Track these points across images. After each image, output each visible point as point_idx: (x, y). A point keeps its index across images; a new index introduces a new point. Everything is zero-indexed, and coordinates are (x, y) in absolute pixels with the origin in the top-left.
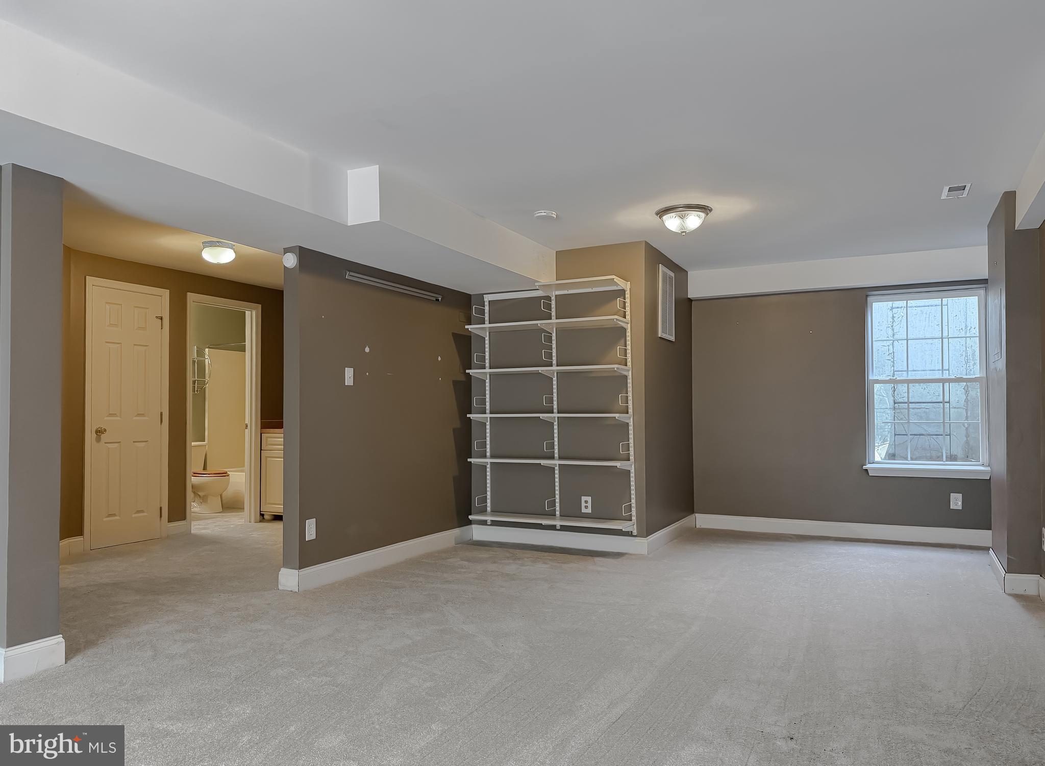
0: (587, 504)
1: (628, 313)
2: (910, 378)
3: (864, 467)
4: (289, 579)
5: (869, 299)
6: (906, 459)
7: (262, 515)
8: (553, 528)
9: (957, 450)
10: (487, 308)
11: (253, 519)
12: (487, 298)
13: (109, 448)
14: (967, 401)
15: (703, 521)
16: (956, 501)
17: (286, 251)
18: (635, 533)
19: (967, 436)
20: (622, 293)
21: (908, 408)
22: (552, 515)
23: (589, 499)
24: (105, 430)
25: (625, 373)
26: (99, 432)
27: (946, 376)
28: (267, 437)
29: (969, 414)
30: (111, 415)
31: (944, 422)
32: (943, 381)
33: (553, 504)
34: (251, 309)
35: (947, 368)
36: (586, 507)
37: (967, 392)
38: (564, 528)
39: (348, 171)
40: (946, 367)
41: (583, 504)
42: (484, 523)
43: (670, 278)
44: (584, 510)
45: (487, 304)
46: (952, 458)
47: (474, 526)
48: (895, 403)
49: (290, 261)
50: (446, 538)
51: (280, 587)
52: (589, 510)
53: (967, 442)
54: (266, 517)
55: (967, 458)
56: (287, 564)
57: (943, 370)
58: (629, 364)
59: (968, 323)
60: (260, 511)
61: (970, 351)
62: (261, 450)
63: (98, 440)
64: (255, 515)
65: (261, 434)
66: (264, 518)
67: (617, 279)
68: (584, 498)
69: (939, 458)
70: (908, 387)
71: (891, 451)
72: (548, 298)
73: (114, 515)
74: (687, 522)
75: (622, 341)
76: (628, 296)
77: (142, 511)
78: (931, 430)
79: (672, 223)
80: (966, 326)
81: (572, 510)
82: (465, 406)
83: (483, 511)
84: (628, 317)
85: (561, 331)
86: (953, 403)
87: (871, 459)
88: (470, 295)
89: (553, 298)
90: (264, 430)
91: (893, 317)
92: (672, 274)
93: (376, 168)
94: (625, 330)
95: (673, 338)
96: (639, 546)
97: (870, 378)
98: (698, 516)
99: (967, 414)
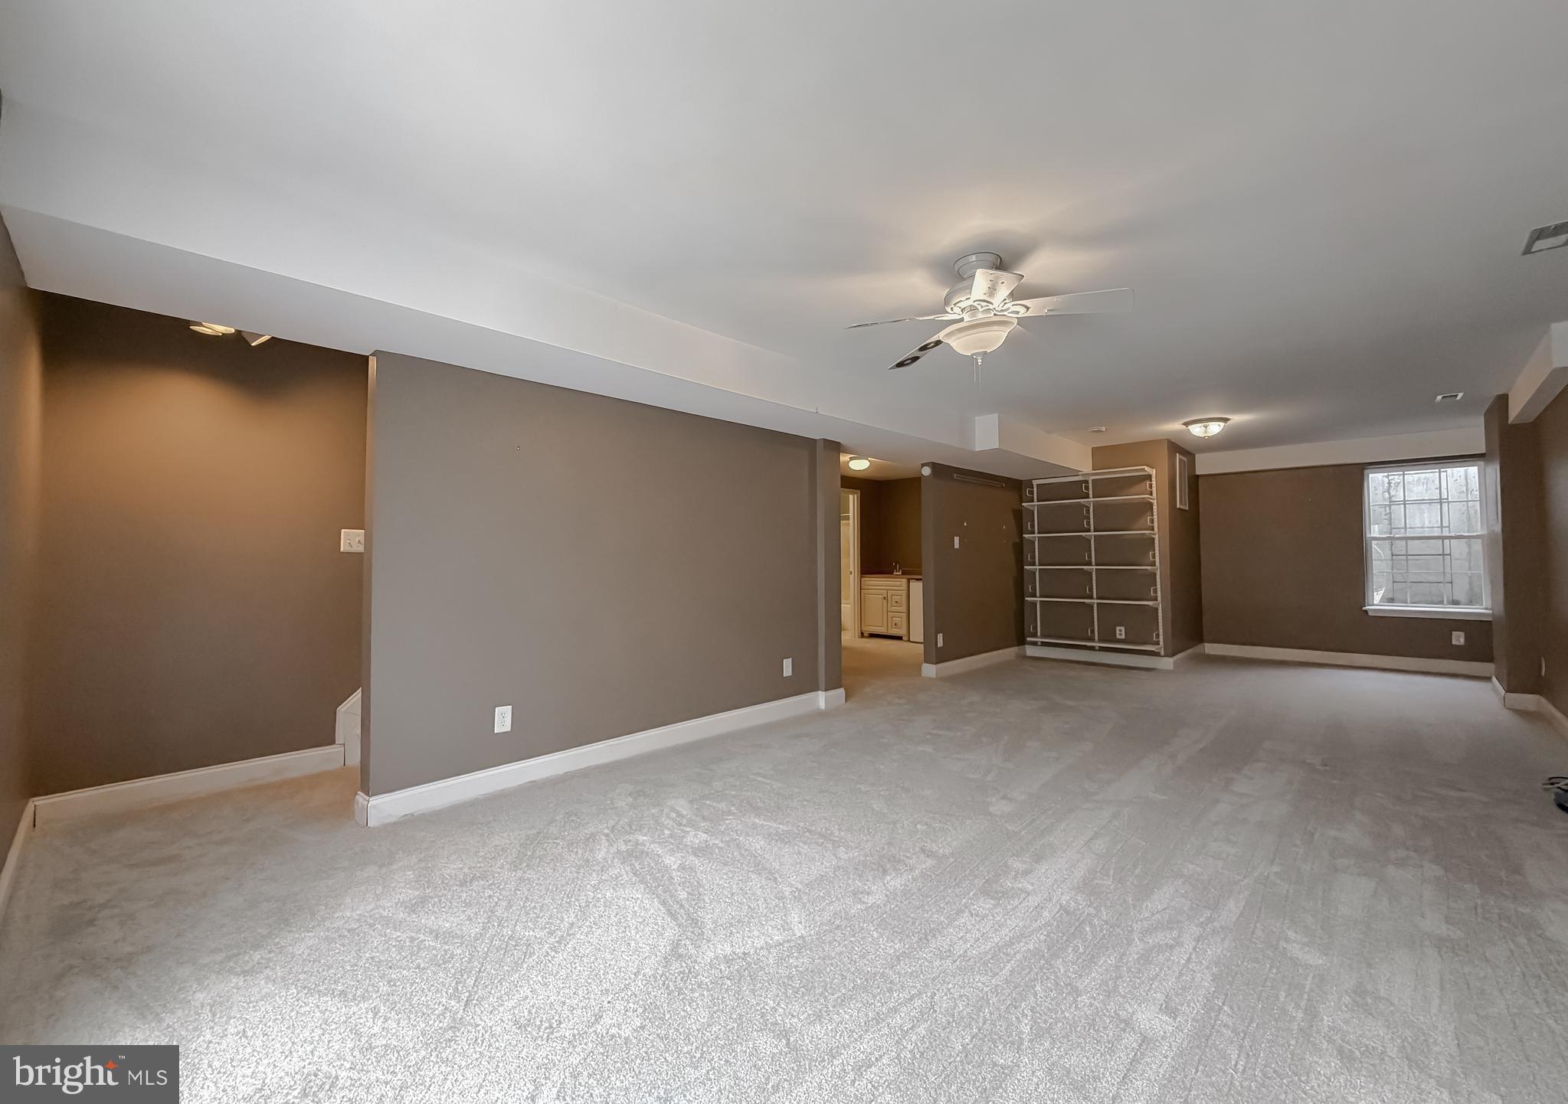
0: (1121, 632)
1: (1154, 492)
2: (1408, 535)
3: (1364, 608)
4: (930, 670)
5: (1366, 472)
6: (1406, 602)
7: (862, 634)
8: (1092, 648)
9: (1459, 595)
10: (1035, 489)
11: (856, 636)
12: (1035, 483)
14: (1469, 553)
15: (1211, 648)
16: (1459, 639)
17: (923, 465)
18: (1162, 653)
19: (1471, 583)
20: (1149, 477)
21: (1407, 560)
22: (1092, 639)
23: (1123, 628)
25: (1154, 536)
27: (1446, 533)
28: (865, 580)
29: (1472, 565)
31: (1444, 573)
32: (1443, 538)
33: (1093, 632)
34: (853, 494)
35: (1447, 525)
36: (1120, 634)
37: (1469, 546)
38: (1102, 649)
39: (976, 418)
40: (1445, 524)
41: (1118, 632)
42: (1034, 644)
43: (1185, 462)
44: (1118, 637)
45: (1035, 486)
46: (1455, 603)
47: (1027, 646)
48: (1393, 555)
49: (926, 471)
50: (1009, 653)
51: (923, 675)
52: (1123, 637)
53: (1471, 589)
55: (1470, 603)
56: (927, 661)
57: (1442, 527)
58: (1156, 529)
59: (1469, 486)
60: (861, 631)
61: (1472, 512)
62: (861, 589)
64: (858, 633)
65: (863, 578)
67: (1146, 468)
68: (1118, 628)
69: (1441, 602)
70: (1407, 543)
71: (1391, 596)
72: (1086, 482)
74: (1197, 649)
75: (1149, 513)
76: (1154, 479)
78: (1432, 579)
79: (1197, 430)
80: (1467, 490)
81: (1108, 635)
82: (1020, 562)
83: (1035, 635)
84: (1154, 495)
85: (1096, 506)
86: (1455, 555)
87: (1370, 601)
88: (1021, 481)
89: (1090, 482)
90: (865, 576)
91: (1389, 483)
92: (1185, 459)
93: (997, 415)
94: (1151, 505)
95: (1187, 508)
96: (1167, 663)
97: (1368, 535)
98: (1207, 645)
99: (1470, 564)
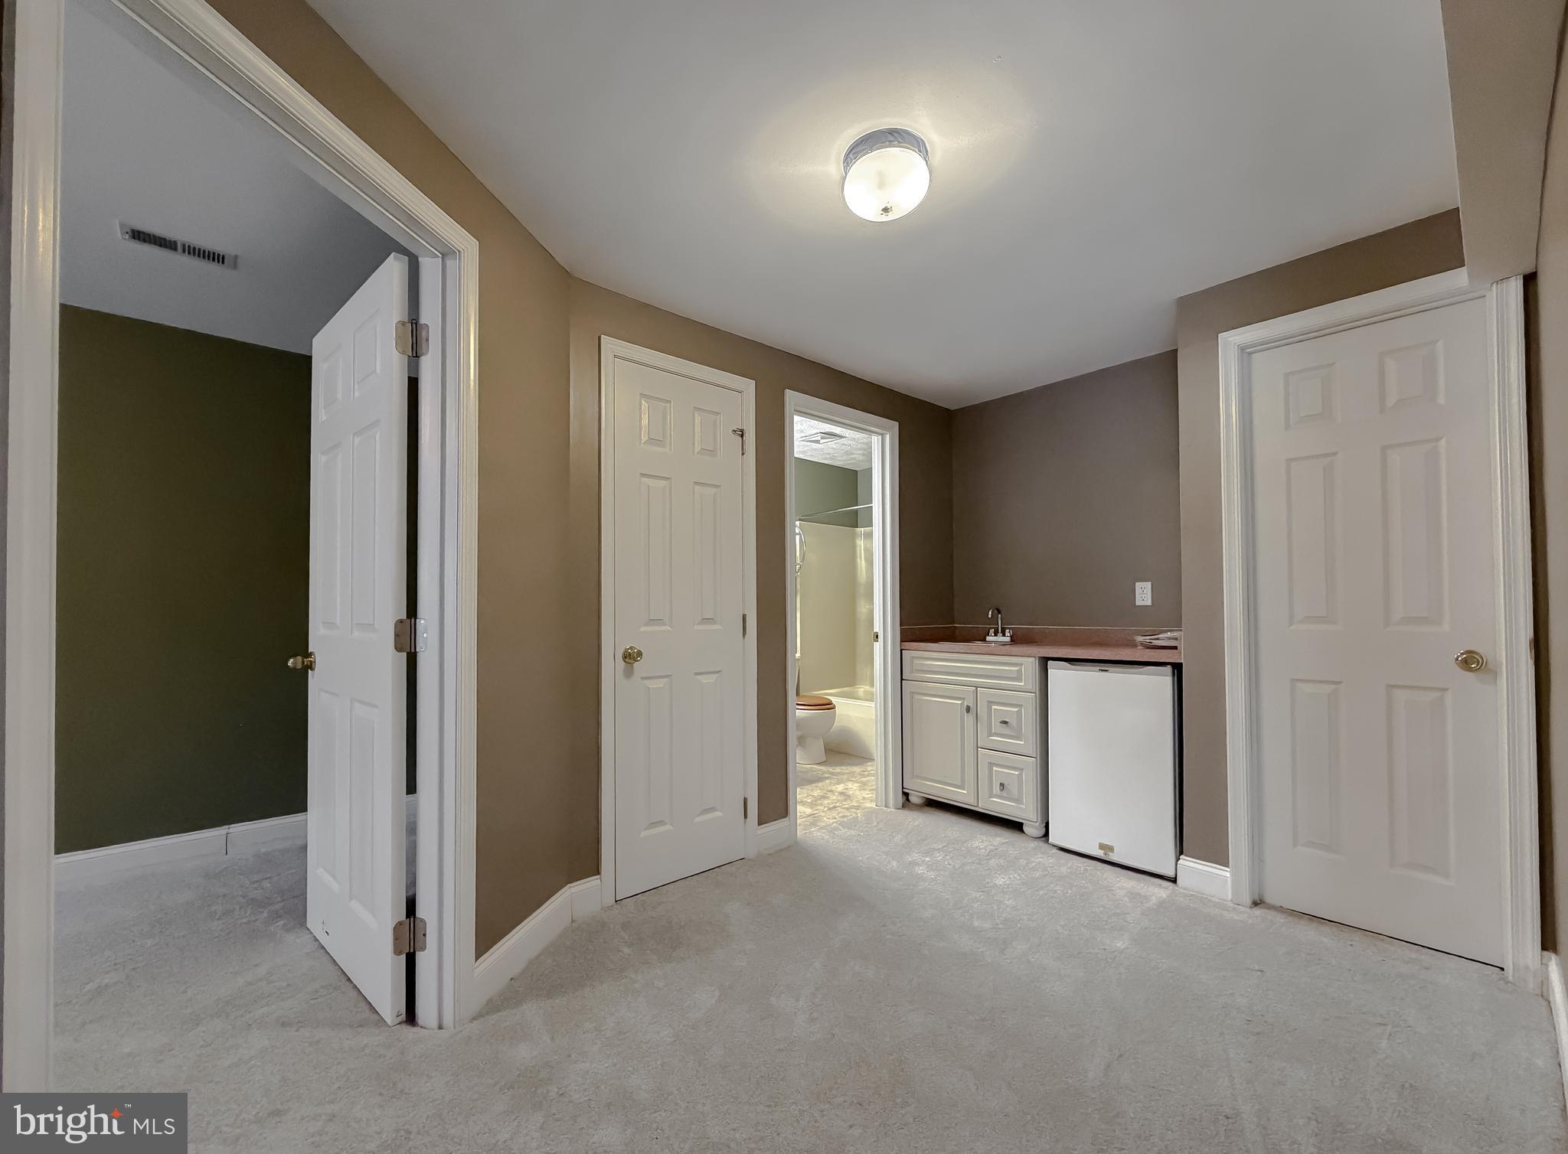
7: (906, 795)
11: (891, 802)
13: (649, 688)
24: (640, 654)
26: (631, 657)
28: (913, 657)
30: (652, 622)
34: (882, 429)
54: (913, 799)
60: (903, 788)
62: (902, 679)
63: (629, 673)
64: (893, 789)
65: (901, 650)
66: (908, 800)
73: (662, 823)
77: (712, 809)
90: (907, 645)
